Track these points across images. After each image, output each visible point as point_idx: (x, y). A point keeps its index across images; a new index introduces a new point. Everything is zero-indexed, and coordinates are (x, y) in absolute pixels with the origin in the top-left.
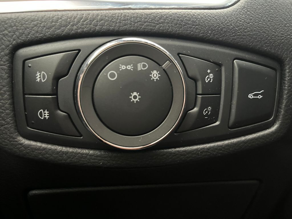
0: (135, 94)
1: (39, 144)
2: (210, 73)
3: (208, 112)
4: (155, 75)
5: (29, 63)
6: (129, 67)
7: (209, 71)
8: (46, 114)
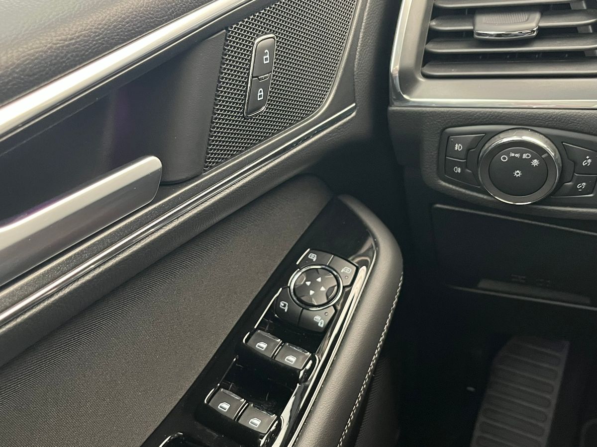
0: (518, 172)
1: (451, 186)
2: (589, 159)
3: (583, 186)
4: (535, 162)
5: (452, 138)
6: (517, 155)
7: (588, 157)
8: (459, 170)
